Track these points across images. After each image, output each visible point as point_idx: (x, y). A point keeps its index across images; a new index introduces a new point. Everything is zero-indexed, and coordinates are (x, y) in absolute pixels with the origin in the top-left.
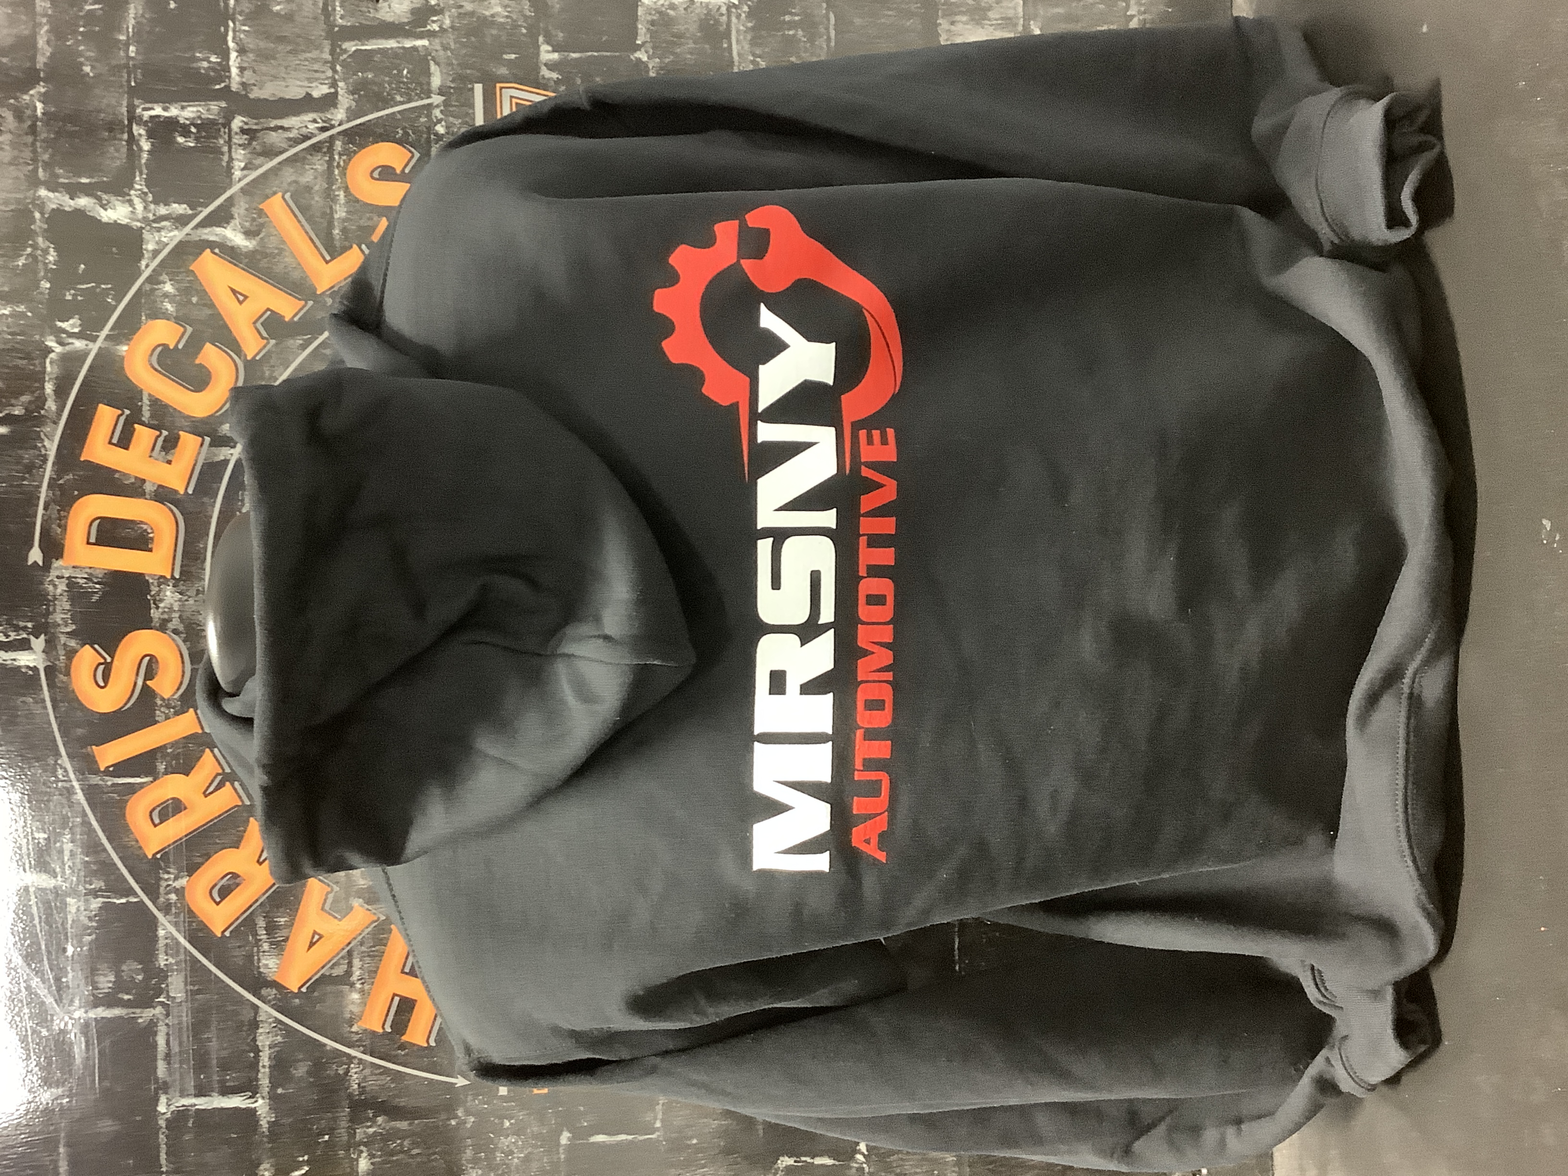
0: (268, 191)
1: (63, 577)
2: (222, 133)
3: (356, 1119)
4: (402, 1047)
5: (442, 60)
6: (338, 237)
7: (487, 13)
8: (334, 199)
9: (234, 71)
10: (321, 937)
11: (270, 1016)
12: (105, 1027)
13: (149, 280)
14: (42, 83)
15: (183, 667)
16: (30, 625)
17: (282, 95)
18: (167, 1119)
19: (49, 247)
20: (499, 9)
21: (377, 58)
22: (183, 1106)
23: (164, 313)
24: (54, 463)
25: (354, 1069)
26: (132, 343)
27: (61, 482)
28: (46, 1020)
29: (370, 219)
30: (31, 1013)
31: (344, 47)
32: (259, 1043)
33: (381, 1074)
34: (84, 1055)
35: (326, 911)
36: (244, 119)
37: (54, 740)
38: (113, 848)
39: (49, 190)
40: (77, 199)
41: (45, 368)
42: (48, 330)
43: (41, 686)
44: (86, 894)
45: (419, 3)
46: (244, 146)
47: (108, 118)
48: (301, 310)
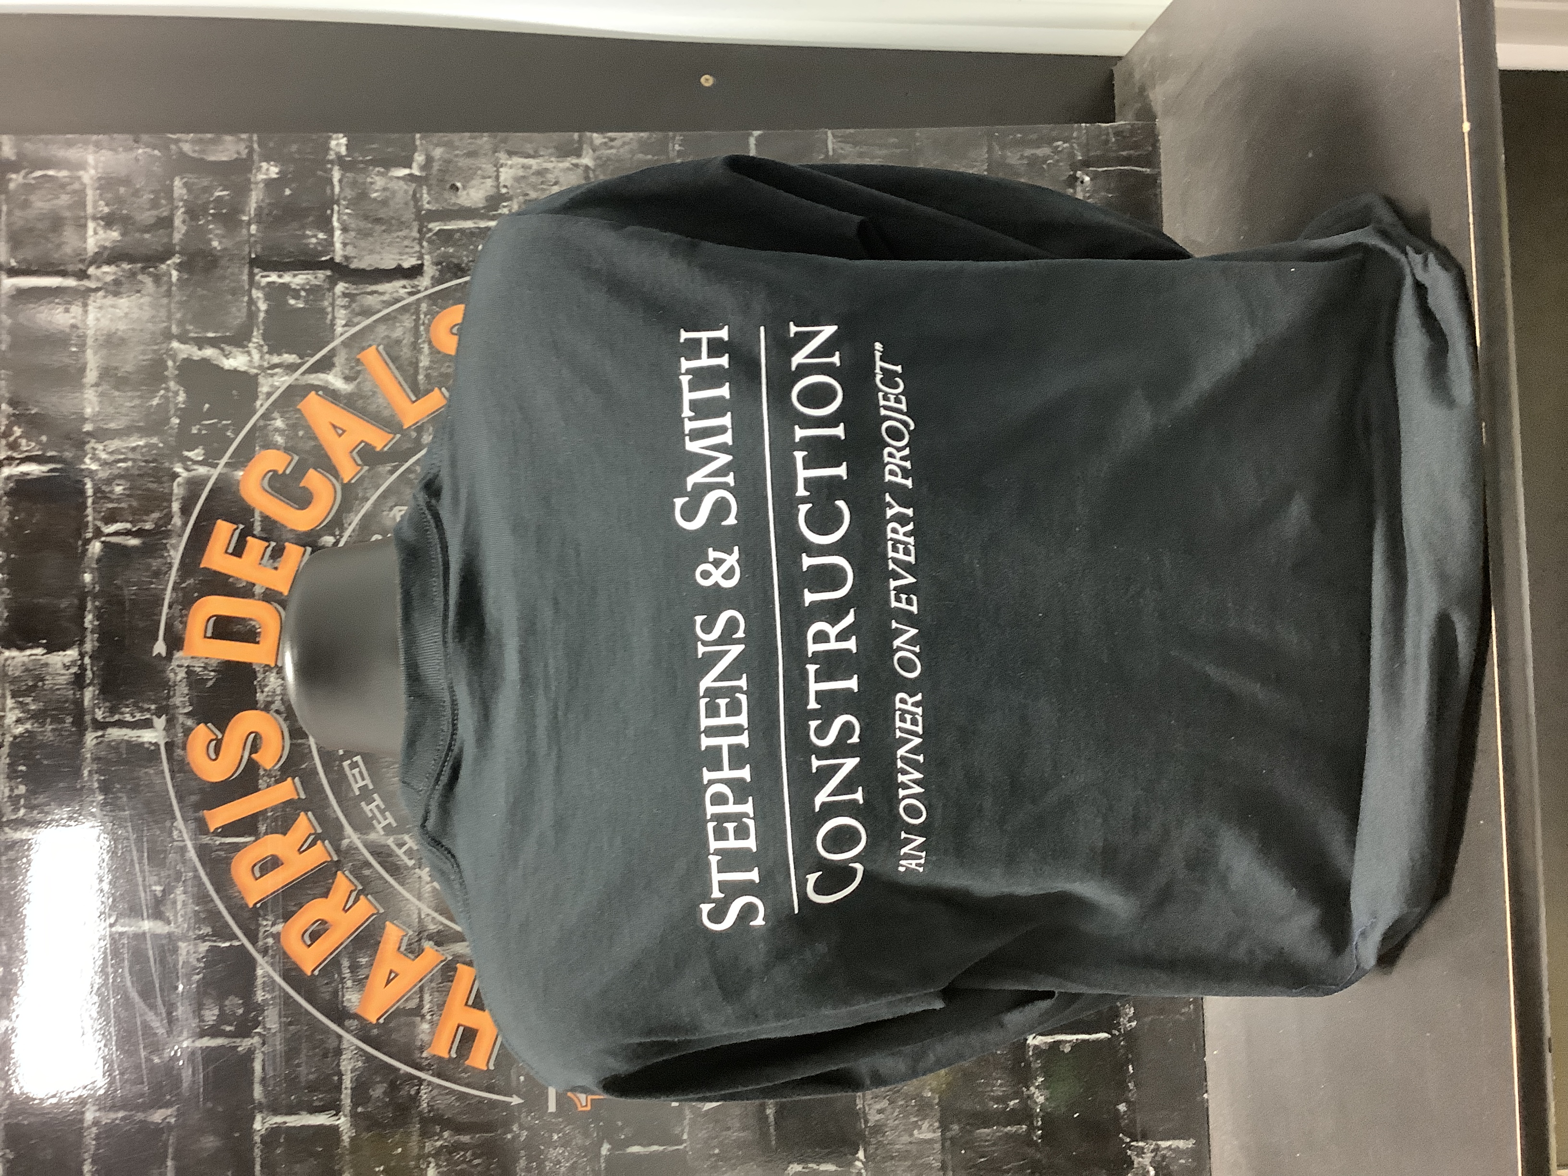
0: (364, 344)
1: (183, 666)
2: (327, 297)
3: (425, 1134)
4: (465, 1071)
6: (422, 382)
8: (420, 351)
9: (338, 246)
10: (396, 975)
11: (352, 1044)
12: (209, 1054)
13: (263, 416)
14: (177, 255)
15: (283, 742)
16: (153, 707)
17: (377, 266)
18: (261, 1135)
19: (179, 390)
21: (457, 236)
22: (276, 1124)
23: (275, 445)
24: (178, 570)
25: (424, 1090)
26: (247, 469)
27: (184, 585)
28: (158, 1050)
30: (145, 1043)
31: (429, 227)
32: (342, 1068)
33: (447, 1094)
34: (190, 1079)
35: (402, 953)
36: (346, 285)
37: (171, 805)
38: (221, 898)
39: (182, 343)
40: (203, 350)
41: (172, 490)
42: (176, 459)
43: (161, 759)
44: (195, 939)
45: (492, 191)
46: (345, 307)
47: (233, 285)
48: (390, 441)
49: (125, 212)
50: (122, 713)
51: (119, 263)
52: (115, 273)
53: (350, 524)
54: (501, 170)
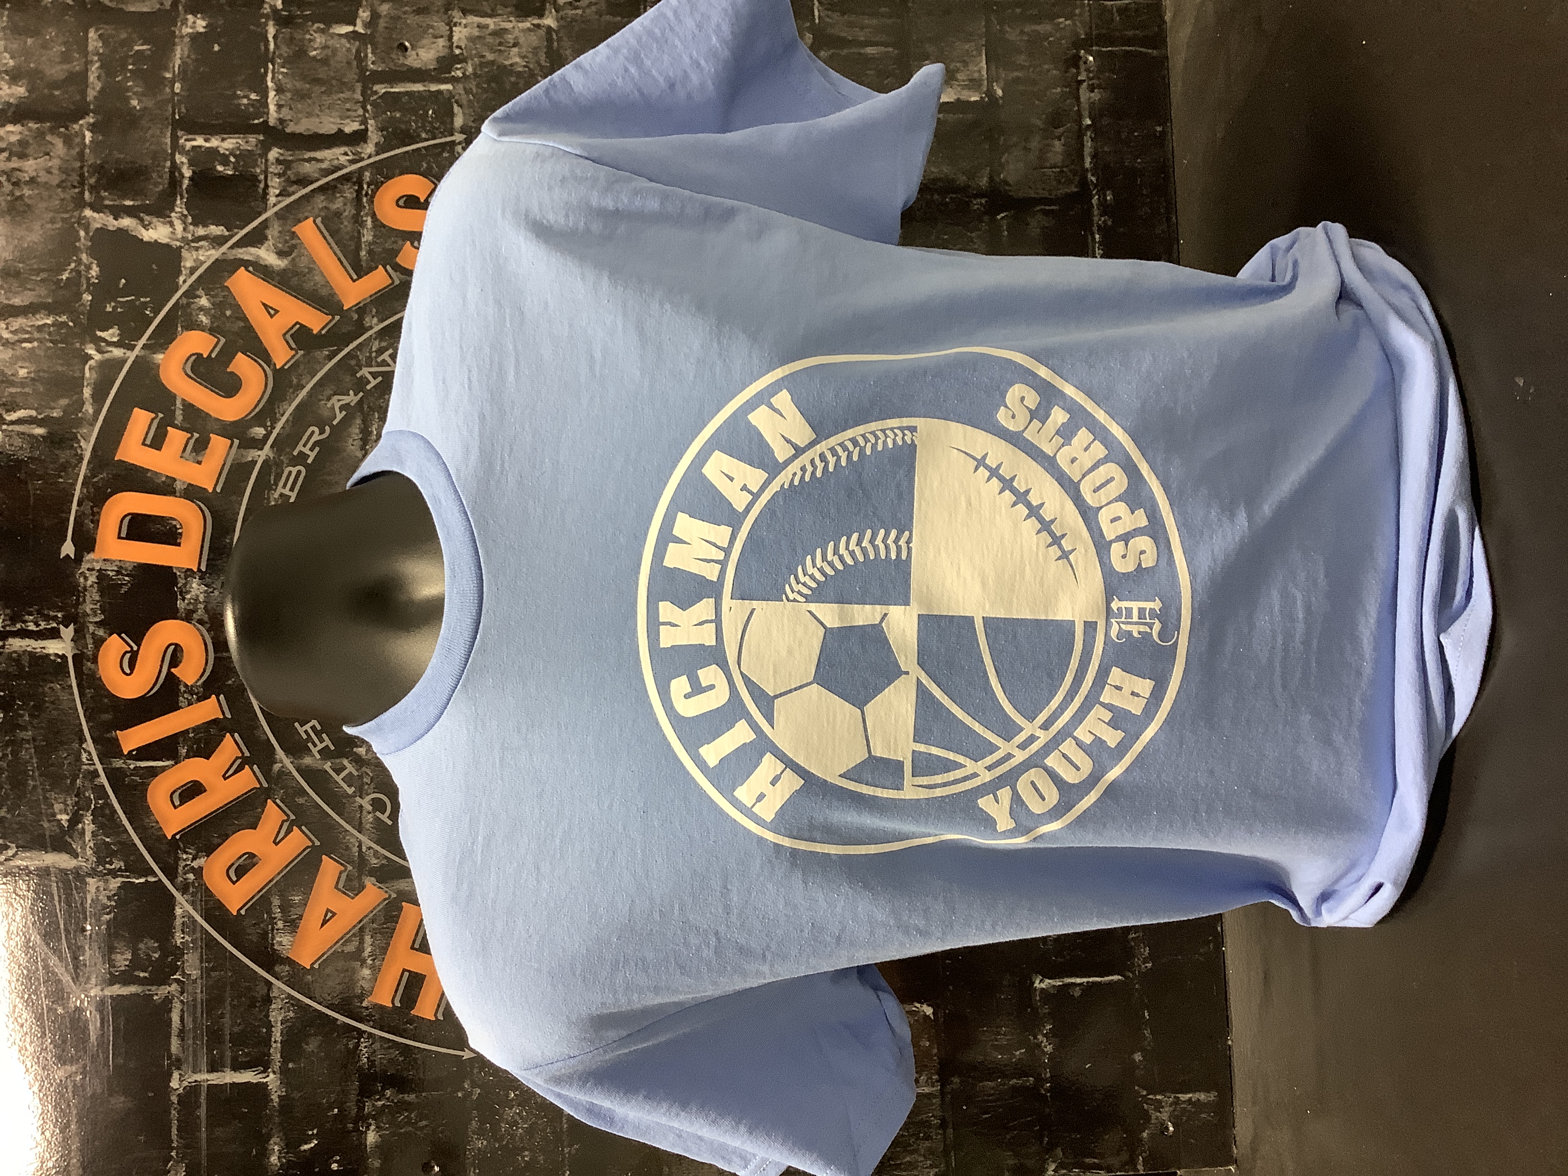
0: (300, 216)
1: (93, 570)
2: (259, 163)
3: (366, 1092)
4: (411, 1021)
5: (465, 102)
6: (364, 258)
7: (507, 63)
8: (362, 224)
9: (272, 108)
10: (334, 914)
11: (283, 992)
12: (120, 1005)
13: (186, 294)
14: (91, 114)
15: (207, 655)
16: (60, 615)
17: (316, 131)
18: (179, 1095)
19: (92, 263)
20: (518, 60)
21: (405, 99)
22: (196, 1081)
23: (199, 325)
24: (89, 463)
25: (364, 1044)
26: (168, 352)
27: (96, 480)
28: (63, 999)
29: (395, 242)
30: (48, 991)
31: (374, 89)
32: (272, 1019)
33: (389, 1048)
34: (99, 1032)
35: (338, 889)
36: (280, 151)
37: (81, 724)
38: (133, 827)
39: (94, 209)
40: (120, 220)
41: (84, 373)
42: (88, 338)
43: (69, 673)
44: (105, 874)
45: (444, 52)
46: (279, 175)
47: (153, 147)
48: (327, 324)
49: (32, 65)
50: (25, 622)
51: (26, 122)
52: (20, 133)
53: (282, 415)
54: (454, 28)
